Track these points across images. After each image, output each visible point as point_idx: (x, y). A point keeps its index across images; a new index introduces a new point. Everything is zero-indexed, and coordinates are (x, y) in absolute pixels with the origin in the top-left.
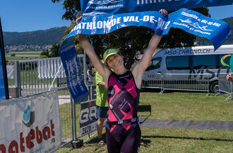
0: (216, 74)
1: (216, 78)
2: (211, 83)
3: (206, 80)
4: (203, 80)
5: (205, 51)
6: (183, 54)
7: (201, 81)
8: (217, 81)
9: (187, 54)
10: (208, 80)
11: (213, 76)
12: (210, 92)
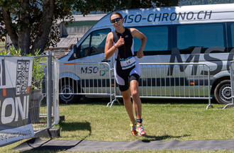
0: (225, 63)
1: (224, 73)
2: (215, 83)
3: (204, 78)
4: (199, 76)
5: (202, 16)
6: (157, 22)
7: (193, 78)
8: (228, 77)
9: (165, 22)
10: (208, 78)
11: (219, 68)
12: (214, 101)
